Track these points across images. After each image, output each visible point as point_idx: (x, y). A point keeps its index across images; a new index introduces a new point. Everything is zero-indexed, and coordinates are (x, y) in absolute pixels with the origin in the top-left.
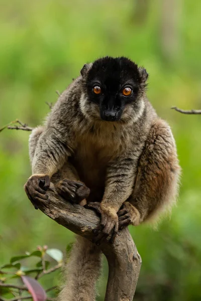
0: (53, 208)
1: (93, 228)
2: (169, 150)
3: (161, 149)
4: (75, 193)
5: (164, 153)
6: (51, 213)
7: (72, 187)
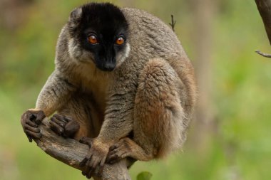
0: (45, 141)
1: (80, 161)
2: (161, 88)
3: (151, 88)
4: (63, 127)
5: (155, 91)
6: (44, 146)
7: (60, 122)
